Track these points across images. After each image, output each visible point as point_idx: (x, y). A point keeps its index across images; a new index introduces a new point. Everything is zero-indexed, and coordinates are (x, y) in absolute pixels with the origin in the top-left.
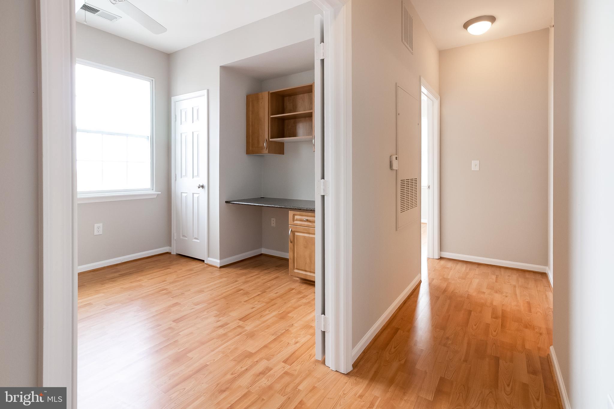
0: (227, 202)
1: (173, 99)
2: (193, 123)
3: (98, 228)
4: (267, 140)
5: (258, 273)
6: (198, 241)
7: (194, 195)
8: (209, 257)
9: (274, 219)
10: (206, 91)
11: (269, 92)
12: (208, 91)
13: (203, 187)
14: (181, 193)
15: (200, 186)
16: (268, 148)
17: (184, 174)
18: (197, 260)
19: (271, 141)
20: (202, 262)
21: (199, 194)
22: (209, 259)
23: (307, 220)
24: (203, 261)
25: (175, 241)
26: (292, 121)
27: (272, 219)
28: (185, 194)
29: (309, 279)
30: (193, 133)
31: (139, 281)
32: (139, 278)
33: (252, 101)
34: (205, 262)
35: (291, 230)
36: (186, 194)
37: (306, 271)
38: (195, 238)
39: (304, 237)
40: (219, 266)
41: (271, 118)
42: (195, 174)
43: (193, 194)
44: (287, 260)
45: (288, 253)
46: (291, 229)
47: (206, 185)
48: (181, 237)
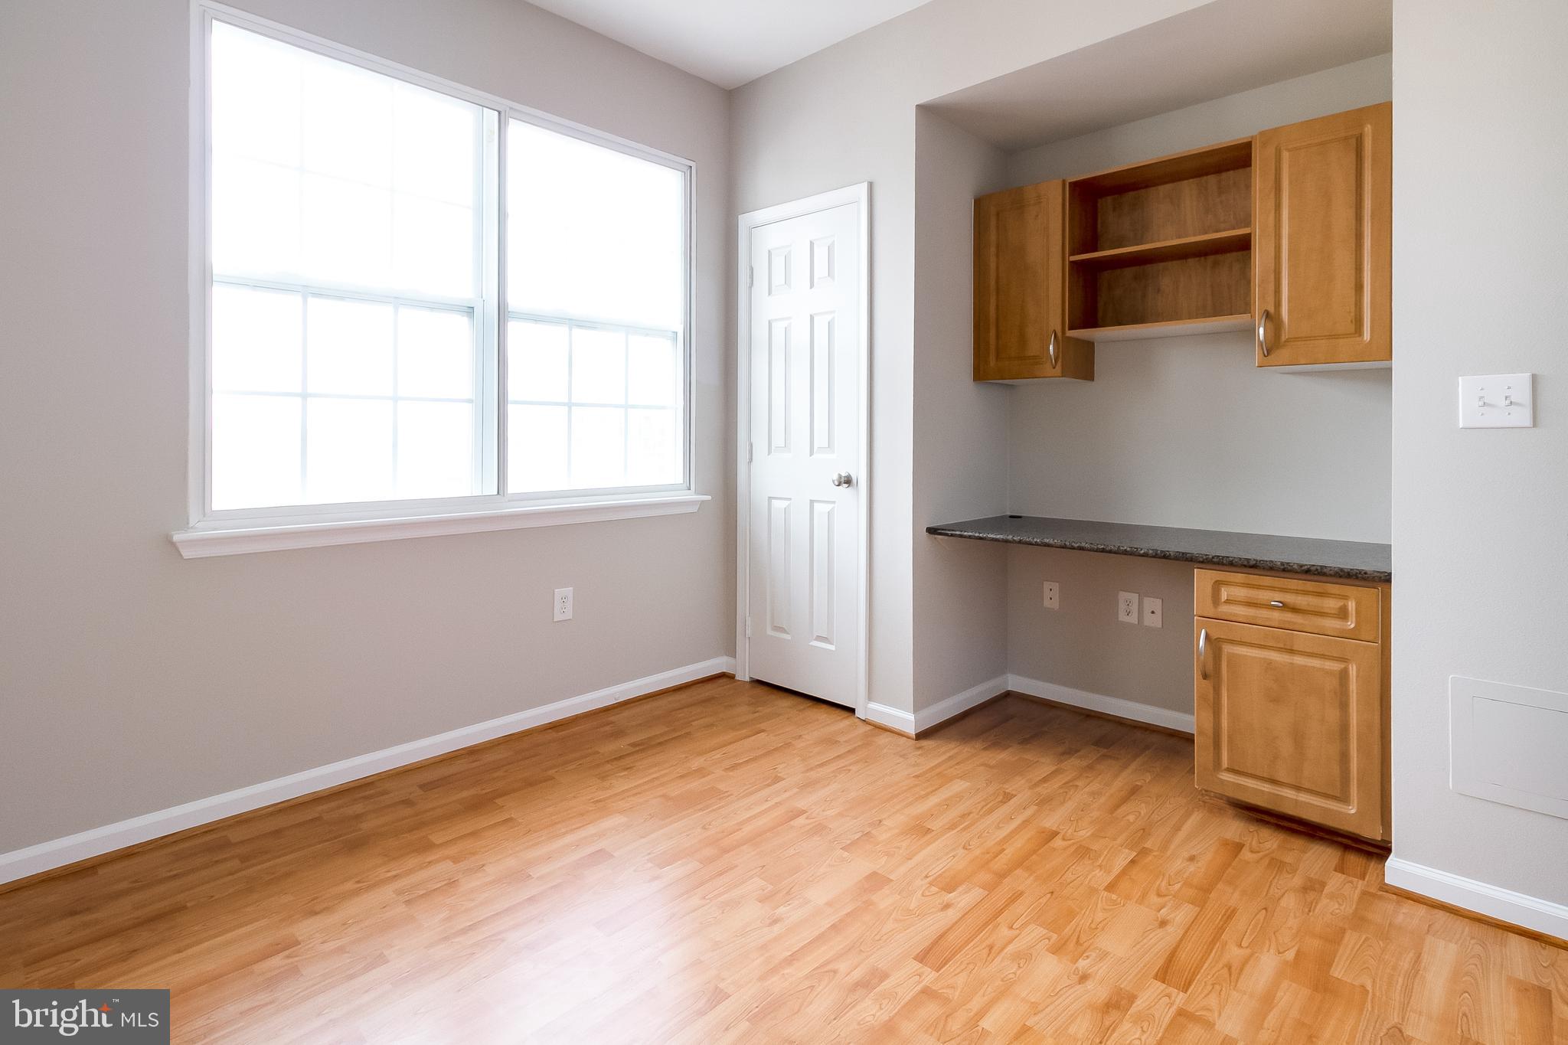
0: (932, 531)
1: (744, 221)
2: (811, 288)
3: (564, 599)
4: (1059, 334)
5: (1054, 768)
6: (832, 647)
7: (816, 505)
8: (870, 697)
9: (1056, 586)
10: (864, 187)
11: (1064, 182)
12: (871, 186)
13: (848, 481)
14: (770, 498)
15: (843, 480)
16: (1060, 360)
17: (778, 440)
18: (824, 706)
19: (1069, 338)
20: (845, 714)
21: (834, 502)
22: (873, 705)
23: (1285, 607)
24: (852, 711)
25: (747, 641)
26: (1129, 272)
27: (1047, 585)
28: (783, 504)
29: (1291, 812)
30: (812, 318)
31: (701, 772)
32: (697, 763)
33: (998, 214)
34: (857, 714)
35: (1207, 637)
36: (787, 503)
37: (1273, 782)
38: (819, 638)
39: (1269, 665)
40: (912, 731)
41: (1072, 263)
42: (821, 440)
43: (812, 502)
44: (1189, 739)
45: (1192, 717)
46: (1203, 631)
47: (861, 475)
48: (770, 632)
